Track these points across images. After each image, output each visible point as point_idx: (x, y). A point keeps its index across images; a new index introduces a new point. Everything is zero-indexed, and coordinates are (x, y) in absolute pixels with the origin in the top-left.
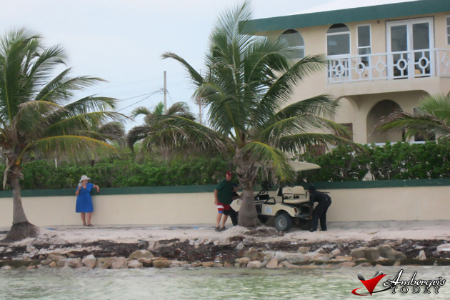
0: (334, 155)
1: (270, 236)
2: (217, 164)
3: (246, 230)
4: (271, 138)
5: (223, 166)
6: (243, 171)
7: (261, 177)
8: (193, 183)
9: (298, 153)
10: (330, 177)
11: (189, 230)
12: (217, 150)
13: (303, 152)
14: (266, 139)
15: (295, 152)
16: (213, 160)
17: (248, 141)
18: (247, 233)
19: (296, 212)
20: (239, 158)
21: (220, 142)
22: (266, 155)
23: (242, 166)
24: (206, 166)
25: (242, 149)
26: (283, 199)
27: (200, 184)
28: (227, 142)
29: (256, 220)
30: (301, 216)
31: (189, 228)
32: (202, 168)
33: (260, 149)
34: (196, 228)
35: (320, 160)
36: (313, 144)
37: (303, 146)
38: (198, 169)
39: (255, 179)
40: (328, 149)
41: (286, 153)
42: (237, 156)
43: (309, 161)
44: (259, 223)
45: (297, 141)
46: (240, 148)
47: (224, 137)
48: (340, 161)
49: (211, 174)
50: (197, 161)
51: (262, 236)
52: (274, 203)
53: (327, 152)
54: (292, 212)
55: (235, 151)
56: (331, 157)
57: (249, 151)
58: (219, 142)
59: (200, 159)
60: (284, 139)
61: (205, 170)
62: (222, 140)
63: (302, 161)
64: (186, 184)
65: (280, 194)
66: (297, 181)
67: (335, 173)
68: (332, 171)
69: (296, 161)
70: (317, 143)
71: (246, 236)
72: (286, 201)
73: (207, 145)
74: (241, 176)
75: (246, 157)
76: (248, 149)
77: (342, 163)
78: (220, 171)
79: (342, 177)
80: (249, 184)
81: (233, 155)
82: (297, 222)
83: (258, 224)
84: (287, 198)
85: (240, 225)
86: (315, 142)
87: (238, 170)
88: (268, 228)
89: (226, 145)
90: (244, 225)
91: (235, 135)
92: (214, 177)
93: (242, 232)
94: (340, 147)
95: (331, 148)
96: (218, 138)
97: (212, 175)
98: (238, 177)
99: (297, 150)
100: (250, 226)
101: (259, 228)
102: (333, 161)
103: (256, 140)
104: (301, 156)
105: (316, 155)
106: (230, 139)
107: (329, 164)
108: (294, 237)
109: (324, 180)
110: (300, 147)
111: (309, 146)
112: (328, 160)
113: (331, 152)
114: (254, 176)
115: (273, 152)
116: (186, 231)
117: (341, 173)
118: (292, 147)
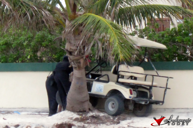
0: (180, 31)
1: (103, 123)
2: (43, 38)
3: (75, 116)
4: (107, 9)
5: (50, 41)
6: (74, 48)
7: (94, 55)
8: (15, 60)
9: (139, 28)
10: (175, 56)
11: (9, 115)
12: (43, 22)
13: (143, 27)
14: (101, 11)
15: (135, 26)
16: (39, 34)
17: (80, 13)
18: (76, 120)
19: (131, 94)
20: (70, 32)
21: (47, 12)
22: (101, 29)
23: (73, 42)
24: (30, 41)
25: (73, 22)
26: (118, 78)
27: (22, 62)
28: (55, 13)
29: (88, 105)
30: (136, 99)
31: (8, 112)
32: (25, 44)
33: (94, 22)
34: (18, 112)
35: (163, 36)
36: (156, 17)
37: (144, 19)
38: (21, 44)
39: (87, 57)
40: (173, 24)
41: (125, 28)
42: (67, 30)
43: (150, 38)
44: (91, 108)
45: (137, 14)
46: (70, 21)
47: (52, 8)
48: (186, 38)
49: (35, 51)
50: (20, 35)
51: (94, 123)
52: (107, 82)
53: (171, 27)
54: (126, 93)
55: (64, 23)
56: (177, 33)
57: (81, 25)
58: (45, 13)
59: (23, 33)
60: (122, 11)
61: (28, 45)
62: (49, 11)
63: (143, 37)
64: (6, 62)
65: (116, 72)
66: (136, 60)
67: (180, 52)
68: (177, 49)
69: (136, 36)
70: (161, 16)
71: (75, 123)
72: (121, 80)
73: (32, 16)
74: (71, 53)
75: (77, 31)
76: (80, 22)
77: (189, 41)
78: (47, 46)
79: (188, 57)
80: (80, 62)
81: (62, 29)
82: (131, 107)
83: (89, 109)
84: (123, 77)
85: (69, 110)
86: (158, 15)
87: (67, 46)
88: (102, 115)
89: (54, 16)
90: (73, 110)
91: (65, 6)
92: (39, 54)
93: (71, 118)
94: (187, 22)
95: (176, 22)
96: (45, 8)
97: (37, 51)
98: (67, 55)
99: (137, 24)
100: (80, 112)
101: (91, 114)
102: (179, 37)
103: (90, 12)
104: (141, 31)
105: (159, 31)
106: (59, 10)
107: (174, 41)
108: (131, 125)
109: (168, 60)
110: (140, 21)
111: (151, 19)
112: (172, 36)
113: (176, 26)
114: (87, 54)
115: (110, 26)
116: (6, 116)
117: (188, 52)
118: (131, 19)
